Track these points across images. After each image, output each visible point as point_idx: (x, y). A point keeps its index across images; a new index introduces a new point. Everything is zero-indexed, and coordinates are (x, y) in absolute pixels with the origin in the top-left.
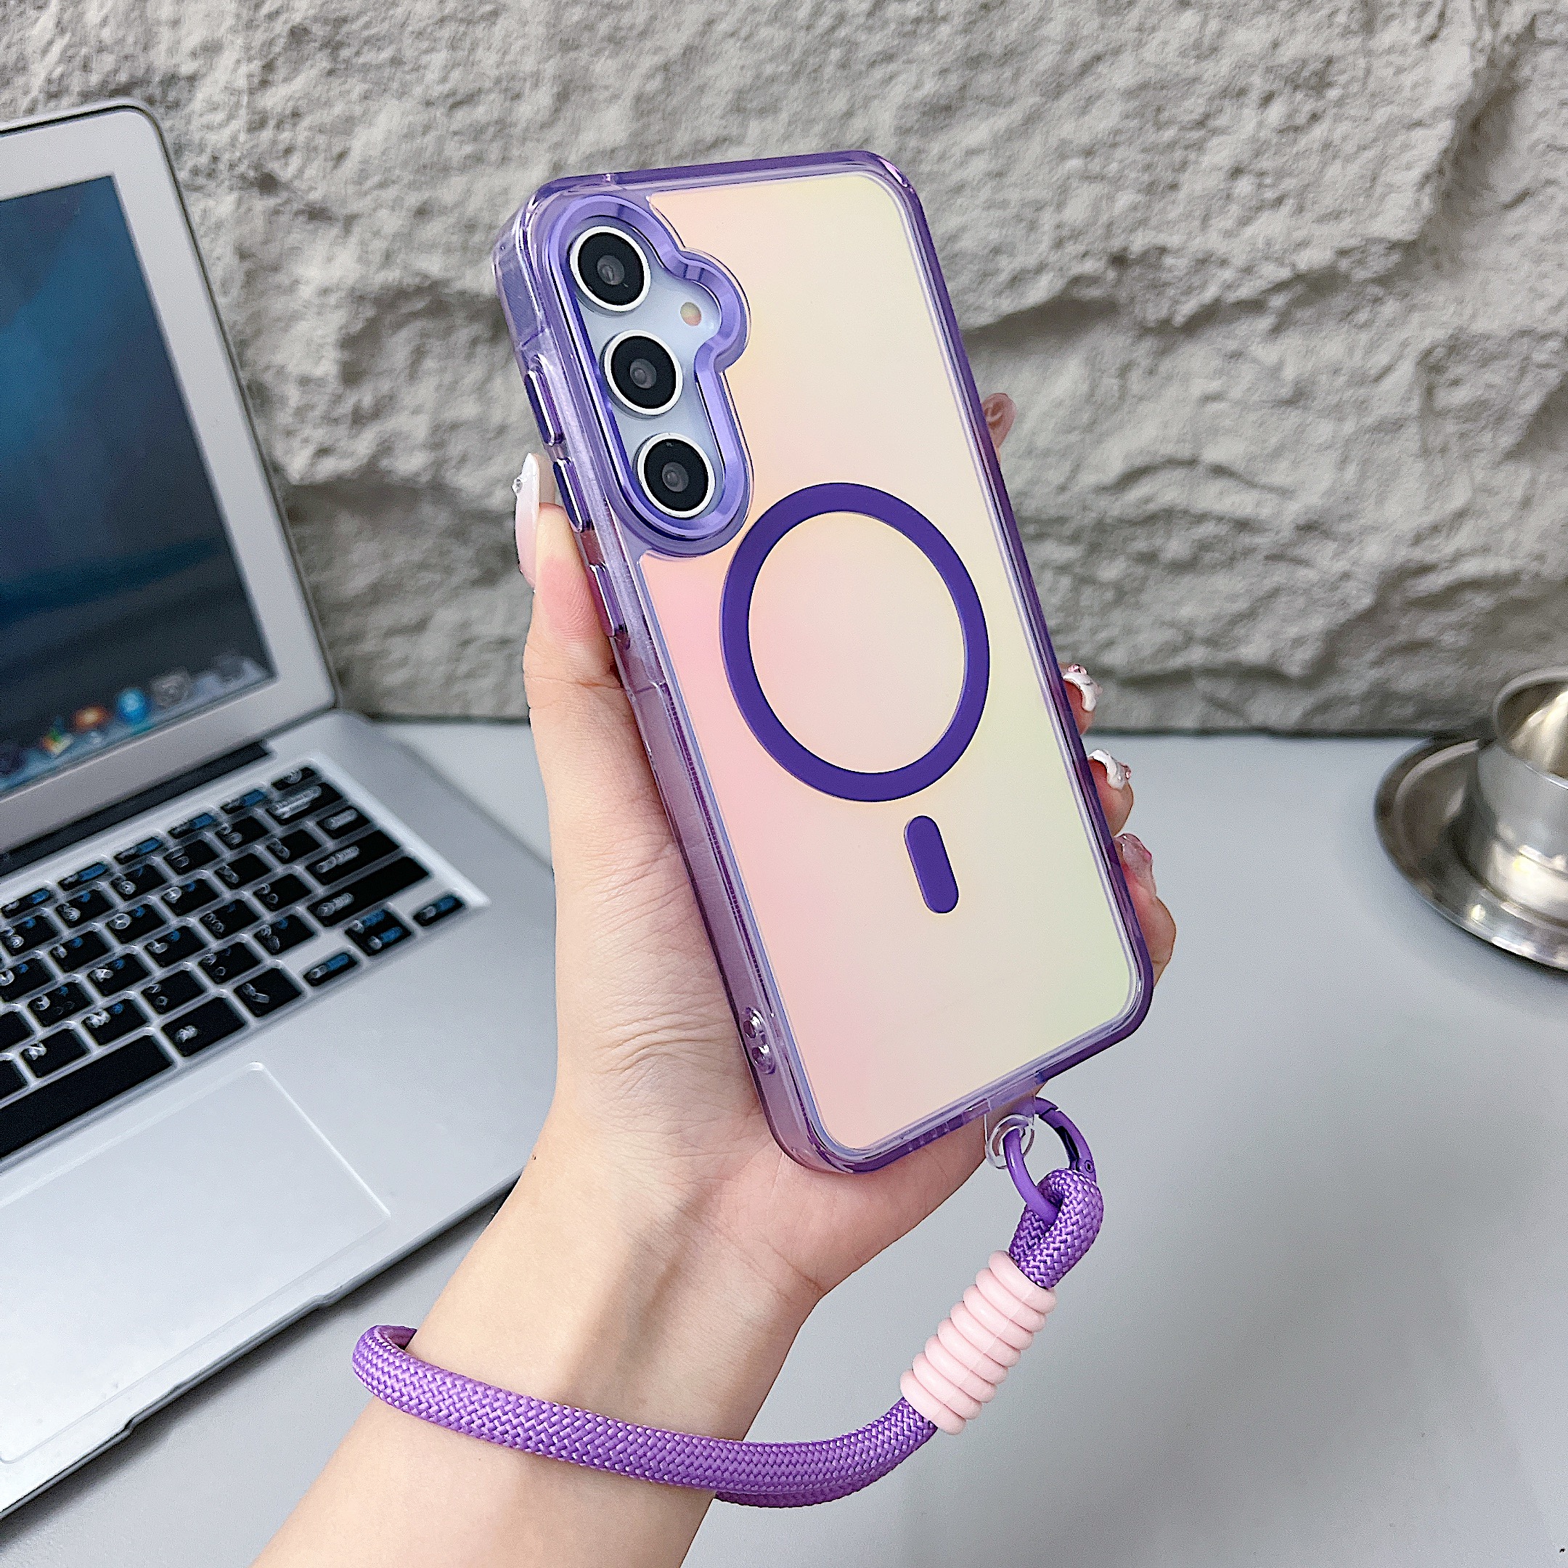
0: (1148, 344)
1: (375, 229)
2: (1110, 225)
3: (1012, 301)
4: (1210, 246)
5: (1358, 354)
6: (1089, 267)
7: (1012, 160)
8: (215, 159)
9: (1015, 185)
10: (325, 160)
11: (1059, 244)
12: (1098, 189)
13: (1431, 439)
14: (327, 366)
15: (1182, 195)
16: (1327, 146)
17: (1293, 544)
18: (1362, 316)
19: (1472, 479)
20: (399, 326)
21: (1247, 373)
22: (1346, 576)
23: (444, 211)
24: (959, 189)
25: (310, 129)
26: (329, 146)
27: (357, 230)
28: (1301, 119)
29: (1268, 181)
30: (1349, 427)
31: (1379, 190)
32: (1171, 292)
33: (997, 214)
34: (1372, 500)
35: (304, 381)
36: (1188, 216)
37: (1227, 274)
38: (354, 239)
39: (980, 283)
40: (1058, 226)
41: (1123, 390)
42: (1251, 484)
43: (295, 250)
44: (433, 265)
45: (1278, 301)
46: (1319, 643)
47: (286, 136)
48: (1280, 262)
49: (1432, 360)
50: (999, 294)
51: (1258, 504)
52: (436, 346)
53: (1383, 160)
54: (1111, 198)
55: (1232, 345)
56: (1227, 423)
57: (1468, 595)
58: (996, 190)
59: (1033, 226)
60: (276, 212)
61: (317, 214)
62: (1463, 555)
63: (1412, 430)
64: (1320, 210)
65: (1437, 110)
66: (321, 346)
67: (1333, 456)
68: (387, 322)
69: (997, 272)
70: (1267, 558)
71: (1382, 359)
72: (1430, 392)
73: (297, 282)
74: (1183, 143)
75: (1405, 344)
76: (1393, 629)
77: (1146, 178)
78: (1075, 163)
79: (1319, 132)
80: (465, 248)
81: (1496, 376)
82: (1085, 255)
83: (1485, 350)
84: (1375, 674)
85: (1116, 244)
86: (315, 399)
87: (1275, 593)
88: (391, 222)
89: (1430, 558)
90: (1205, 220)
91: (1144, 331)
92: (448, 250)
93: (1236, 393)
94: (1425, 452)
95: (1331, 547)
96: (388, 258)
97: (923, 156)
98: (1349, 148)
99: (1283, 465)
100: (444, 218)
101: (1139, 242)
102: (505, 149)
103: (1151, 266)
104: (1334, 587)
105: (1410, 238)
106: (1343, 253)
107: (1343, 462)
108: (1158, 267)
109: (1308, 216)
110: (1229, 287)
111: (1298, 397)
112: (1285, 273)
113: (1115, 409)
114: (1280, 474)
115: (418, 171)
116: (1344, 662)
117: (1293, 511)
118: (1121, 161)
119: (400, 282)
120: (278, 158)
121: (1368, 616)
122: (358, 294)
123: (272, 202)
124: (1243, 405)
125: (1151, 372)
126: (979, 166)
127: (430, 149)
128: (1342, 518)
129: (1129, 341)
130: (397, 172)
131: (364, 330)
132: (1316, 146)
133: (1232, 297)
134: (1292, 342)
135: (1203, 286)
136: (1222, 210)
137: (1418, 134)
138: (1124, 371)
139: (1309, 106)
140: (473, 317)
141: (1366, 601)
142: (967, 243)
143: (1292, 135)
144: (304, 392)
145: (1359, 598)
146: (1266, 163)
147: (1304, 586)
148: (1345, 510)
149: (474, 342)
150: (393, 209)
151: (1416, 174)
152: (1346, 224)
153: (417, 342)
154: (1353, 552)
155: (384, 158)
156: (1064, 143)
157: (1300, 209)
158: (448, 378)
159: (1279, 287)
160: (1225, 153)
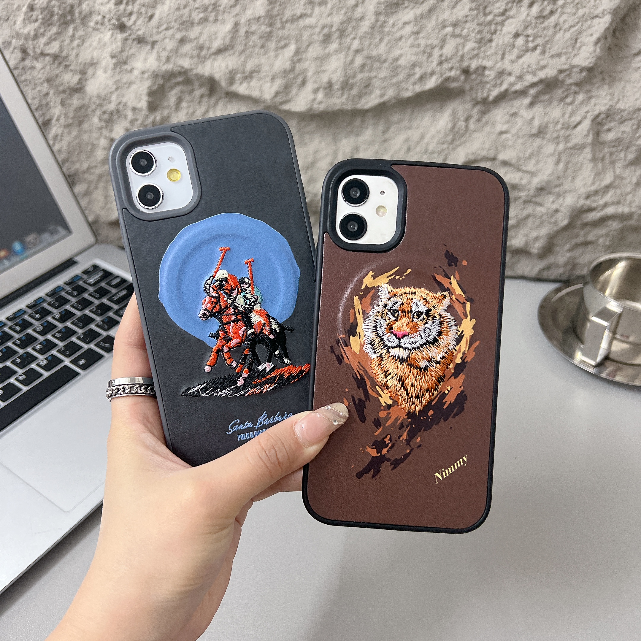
0: (478, 108)
1: (163, 47)
2: (462, 56)
3: (421, 87)
4: (504, 67)
5: (567, 115)
6: (453, 73)
7: (422, 28)
8: (104, 17)
9: (423, 38)
10: (145, 17)
11: (440, 63)
12: (458, 40)
13: (597, 154)
14: (143, 103)
15: (494, 44)
16: (556, 25)
17: (535, 196)
18: (569, 100)
19: (614, 171)
20: (172, 88)
21: (519, 122)
22: (557, 211)
23: (191, 41)
24: (400, 38)
25: (140, 5)
26: (146, 13)
27: (156, 47)
28: (546, 13)
29: (530, 39)
30: (561, 147)
31: (578, 44)
32: (488, 86)
33: (415, 50)
34: (570, 179)
35: (134, 109)
36: (496, 53)
37: (512, 79)
38: (155, 51)
39: (407, 79)
40: (441, 56)
41: (467, 127)
42: (519, 170)
43: (133, 55)
44: (186, 63)
45: (532, 91)
46: (545, 240)
47: (130, 8)
48: (534, 75)
49: (599, 120)
50: (415, 83)
51: (521, 179)
52: (187, 97)
53: (581, 32)
54: (464, 45)
55: (514, 110)
56: (510, 143)
57: (610, 222)
58: (416, 39)
59: (430, 55)
60: (126, 39)
61: (141, 40)
62: (609, 205)
63: (588, 150)
64: (552, 53)
65: (604, 11)
66: (141, 95)
67: (554, 159)
68: (167, 86)
69: (414, 74)
70: (525, 202)
71: (577, 118)
72: (597, 134)
73: (133, 68)
74: (495, 22)
75: (587, 112)
76: (577, 235)
77: (479, 36)
78: (449, 29)
79: (553, 19)
80: (198, 56)
81: (627, 127)
82: (451, 69)
83: (622, 116)
84: (569, 255)
85: (465, 64)
86: (138, 117)
87: (527, 217)
88: (170, 45)
89: (594, 205)
90: (503, 55)
91: (476, 103)
92: (192, 57)
93: (514, 131)
94: (594, 159)
95: (551, 198)
96: (168, 59)
97: (386, 24)
98: (566, 26)
99: (533, 161)
100: (191, 44)
101: (474, 65)
102: (216, 15)
103: (479, 75)
104: (552, 216)
105: (590, 65)
106: (561, 71)
107: (558, 162)
108: (483, 75)
109: (547, 54)
110: (512, 85)
111: (541, 133)
112: (536, 79)
113: (463, 135)
114: (531, 166)
115: (180, 24)
116: (556, 249)
117: (536, 181)
118: (469, 29)
119: (173, 69)
120: (126, 16)
121: (566, 228)
122: (156, 73)
123: (125, 35)
124: (517, 136)
125: (479, 120)
126: (409, 29)
127: (187, 15)
128: (556, 186)
129: (470, 106)
130: (173, 24)
131: (158, 89)
132: (552, 24)
133: (514, 89)
134: (538, 109)
135: (501, 84)
136: (510, 52)
137: (596, 21)
138: (467, 119)
139: (549, 8)
140: (201, 86)
141: (566, 222)
142: (402, 62)
143: (542, 20)
144: (134, 114)
145: (562, 221)
146: (530, 31)
147: (539, 214)
148: (557, 182)
149: (202, 96)
150: (171, 39)
151: (595, 37)
152: (563, 58)
153: (179, 95)
154: (561, 200)
155: (168, 17)
156: (445, 20)
157: (543, 52)
158: (191, 110)
159: (533, 85)
160: (513, 26)
